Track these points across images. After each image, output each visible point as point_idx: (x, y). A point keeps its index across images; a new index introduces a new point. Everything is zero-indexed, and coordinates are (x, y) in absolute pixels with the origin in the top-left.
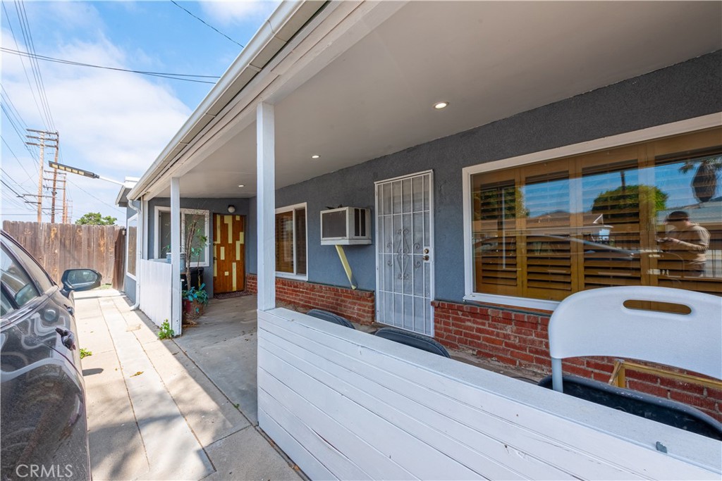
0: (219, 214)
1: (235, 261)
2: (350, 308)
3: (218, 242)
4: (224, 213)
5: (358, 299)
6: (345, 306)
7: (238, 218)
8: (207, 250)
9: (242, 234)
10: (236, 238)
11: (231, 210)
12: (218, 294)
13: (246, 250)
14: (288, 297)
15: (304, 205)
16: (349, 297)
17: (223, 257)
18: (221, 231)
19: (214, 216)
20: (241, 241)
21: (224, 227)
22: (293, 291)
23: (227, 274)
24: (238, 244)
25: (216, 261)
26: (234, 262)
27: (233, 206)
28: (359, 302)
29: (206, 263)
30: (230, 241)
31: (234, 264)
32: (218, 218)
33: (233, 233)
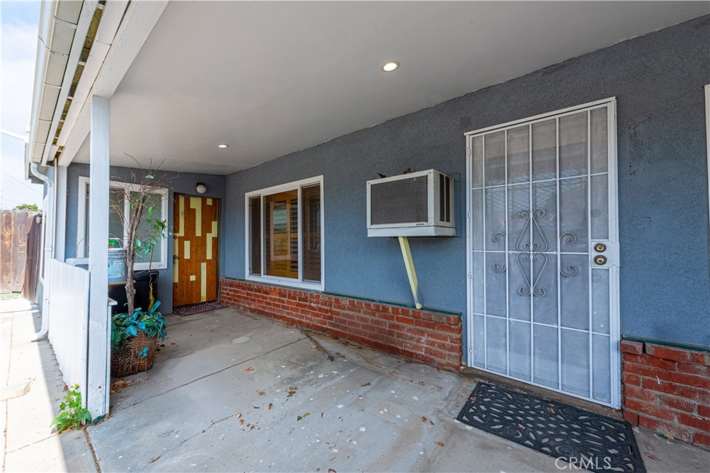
0: (183, 194)
1: (205, 260)
2: (411, 338)
3: (181, 233)
4: (190, 193)
5: (428, 325)
6: (400, 336)
7: (209, 202)
8: (164, 243)
9: (214, 224)
10: (206, 228)
11: (201, 190)
12: (179, 307)
13: (221, 246)
14: (288, 313)
15: (319, 179)
16: (410, 322)
17: (187, 256)
18: (185, 218)
19: (175, 196)
20: (214, 233)
21: (190, 213)
22: (298, 305)
23: (193, 278)
24: (209, 238)
25: (177, 261)
26: (203, 261)
27: (203, 184)
28: (430, 330)
29: (162, 263)
30: (198, 233)
31: (204, 265)
32: (182, 200)
33: (203, 222)
